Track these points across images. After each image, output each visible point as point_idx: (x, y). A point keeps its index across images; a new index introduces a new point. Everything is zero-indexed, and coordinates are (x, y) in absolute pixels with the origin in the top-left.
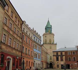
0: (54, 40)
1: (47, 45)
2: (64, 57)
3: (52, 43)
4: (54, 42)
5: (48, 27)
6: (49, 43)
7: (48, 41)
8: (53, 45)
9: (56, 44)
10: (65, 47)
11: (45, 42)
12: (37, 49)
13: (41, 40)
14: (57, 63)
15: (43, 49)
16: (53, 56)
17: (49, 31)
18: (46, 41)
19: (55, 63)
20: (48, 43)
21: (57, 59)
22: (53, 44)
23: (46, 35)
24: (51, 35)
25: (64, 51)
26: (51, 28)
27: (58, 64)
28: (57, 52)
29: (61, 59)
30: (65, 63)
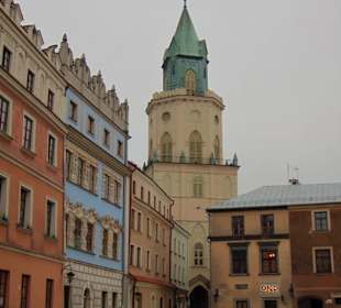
0: (218, 139)
1: (176, 168)
2: (284, 248)
3: (206, 159)
4: (218, 149)
5: (180, 56)
6: (187, 155)
7: (181, 148)
8: (213, 170)
9: (234, 166)
10: (295, 182)
11: (159, 152)
12: (92, 192)
13: (126, 132)
14: (238, 287)
15: (138, 195)
16: (212, 239)
17: (190, 78)
18: (170, 145)
19: (224, 286)
20: (182, 157)
21: (234, 260)
22: (214, 162)
23: (167, 108)
24: (198, 106)
25: (285, 207)
26: (201, 59)
27: (243, 294)
28: (238, 215)
29: (263, 260)
30: (291, 290)
